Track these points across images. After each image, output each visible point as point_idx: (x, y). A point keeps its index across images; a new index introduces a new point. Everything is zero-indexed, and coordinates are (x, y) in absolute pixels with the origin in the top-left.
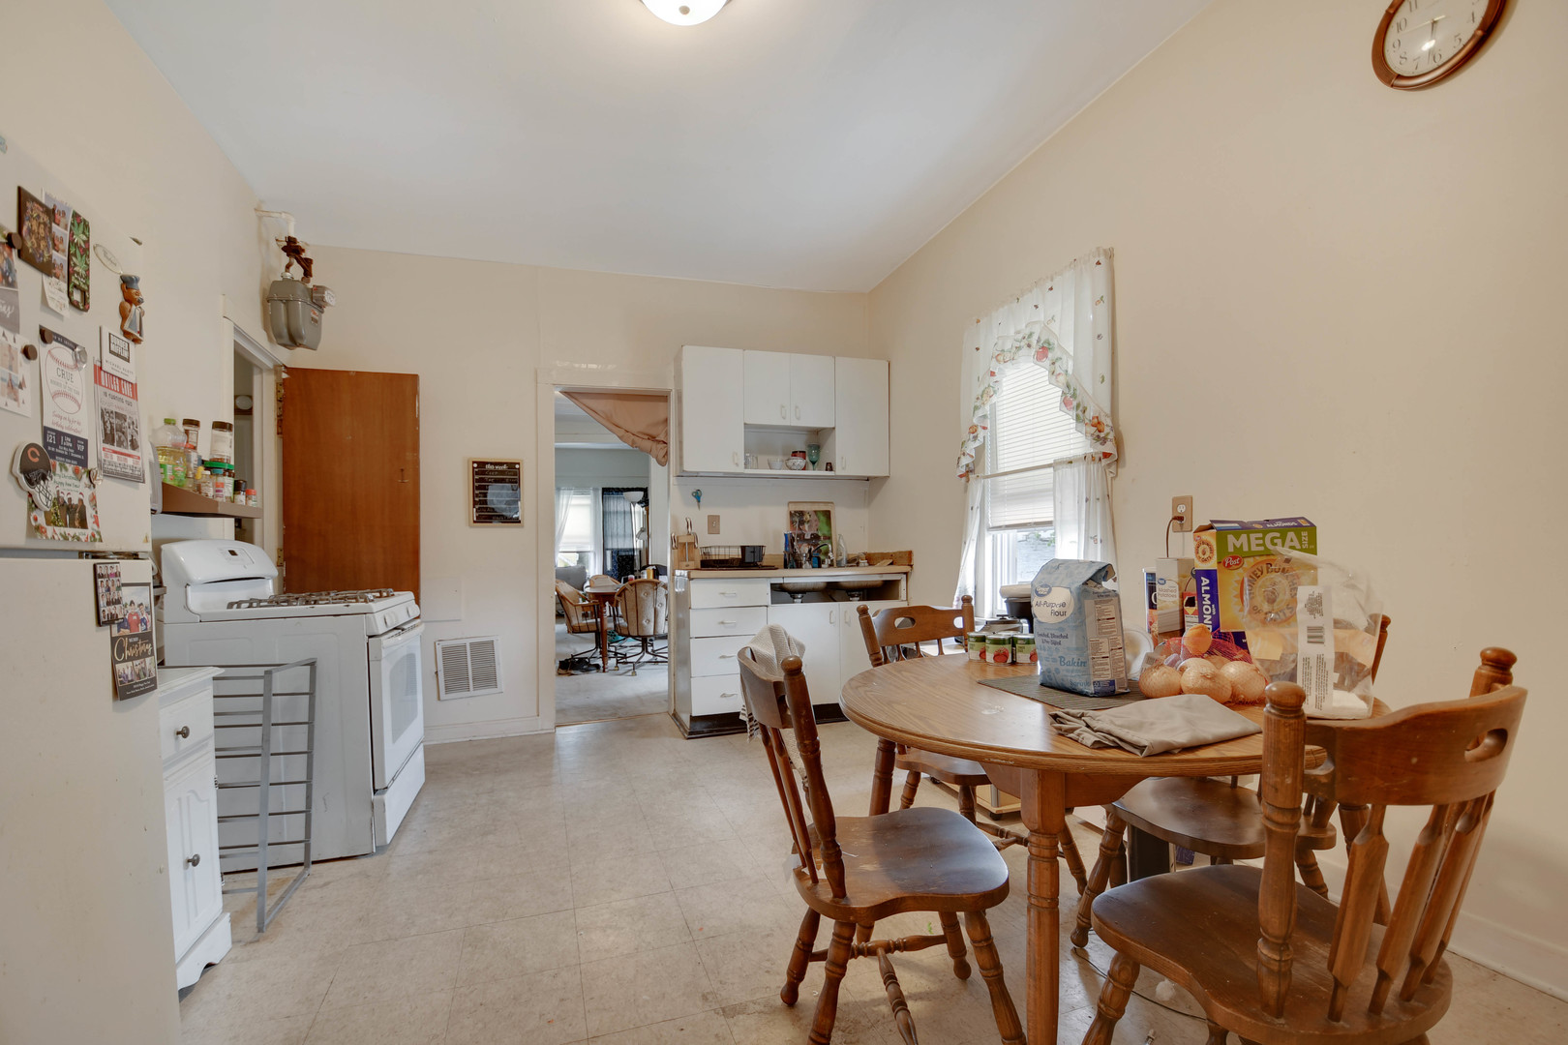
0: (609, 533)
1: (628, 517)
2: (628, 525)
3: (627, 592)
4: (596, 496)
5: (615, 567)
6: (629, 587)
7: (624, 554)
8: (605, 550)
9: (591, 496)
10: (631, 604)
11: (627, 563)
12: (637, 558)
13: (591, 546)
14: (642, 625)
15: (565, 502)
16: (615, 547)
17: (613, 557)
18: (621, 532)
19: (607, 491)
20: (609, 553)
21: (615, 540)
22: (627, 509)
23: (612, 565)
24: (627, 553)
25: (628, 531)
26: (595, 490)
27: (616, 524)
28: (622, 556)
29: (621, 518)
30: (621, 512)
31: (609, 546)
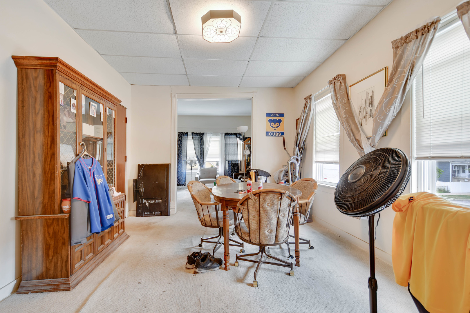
0: (227, 153)
1: (236, 146)
2: (236, 149)
3: (250, 201)
4: (222, 137)
5: (230, 168)
6: (252, 197)
7: (233, 162)
8: (225, 160)
9: (220, 137)
10: (254, 214)
11: (235, 166)
12: (239, 164)
13: (220, 159)
14: (264, 234)
15: (209, 139)
16: (230, 159)
17: (229, 164)
18: (233, 153)
19: (226, 134)
20: (227, 162)
21: (230, 156)
22: (235, 142)
23: (229, 167)
24: (235, 162)
25: (236, 152)
26: (222, 134)
27: (230, 149)
28: (233, 163)
29: (232, 146)
30: (233, 144)
31: (227, 159)
